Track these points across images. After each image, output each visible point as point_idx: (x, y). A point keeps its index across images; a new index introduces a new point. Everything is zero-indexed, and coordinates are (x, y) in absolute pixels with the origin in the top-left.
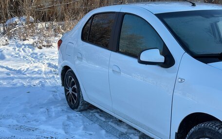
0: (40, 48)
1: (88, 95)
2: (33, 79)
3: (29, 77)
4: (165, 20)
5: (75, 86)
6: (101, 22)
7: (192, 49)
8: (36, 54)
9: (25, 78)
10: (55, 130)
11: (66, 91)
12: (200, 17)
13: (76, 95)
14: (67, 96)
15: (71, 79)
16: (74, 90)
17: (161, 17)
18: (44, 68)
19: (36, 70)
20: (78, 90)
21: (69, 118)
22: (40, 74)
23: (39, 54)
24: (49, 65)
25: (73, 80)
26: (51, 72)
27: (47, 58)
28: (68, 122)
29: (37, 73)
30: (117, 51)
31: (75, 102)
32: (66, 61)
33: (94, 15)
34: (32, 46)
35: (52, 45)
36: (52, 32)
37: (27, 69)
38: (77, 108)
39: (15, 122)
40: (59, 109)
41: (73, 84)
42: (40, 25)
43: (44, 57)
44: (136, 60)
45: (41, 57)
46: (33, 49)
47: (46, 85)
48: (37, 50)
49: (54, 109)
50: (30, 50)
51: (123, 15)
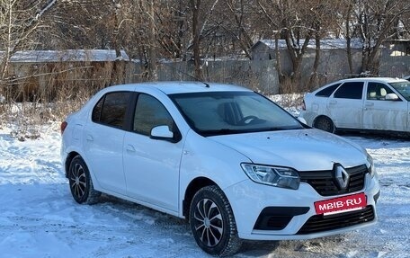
0: (22, 140)
1: (100, 183)
2: (20, 177)
3: (14, 176)
4: (177, 100)
5: (84, 175)
6: (114, 102)
7: (197, 126)
8: (17, 148)
9: (9, 177)
10: (62, 219)
11: (71, 182)
12: (210, 98)
13: (85, 184)
14: (73, 189)
15: (78, 166)
16: (82, 179)
17: (173, 97)
18: (33, 165)
19: (22, 167)
20: (88, 179)
21: (76, 210)
22: (29, 172)
23: (20, 148)
24: (39, 162)
25: (81, 167)
26: (43, 169)
27: (34, 153)
28: (76, 213)
29: (25, 171)
30: (132, 130)
31: (83, 193)
32: (72, 147)
33: (106, 94)
34: (9, 137)
35: (39, 136)
36: (36, 118)
37: (9, 167)
38: (85, 201)
39: (14, 215)
40: (64, 202)
41: (81, 172)
42: (15, 108)
43: (29, 152)
44: (148, 138)
45: (25, 152)
46: (12, 142)
47: (40, 183)
48: (17, 143)
49: (56, 204)
50: (7, 142)
51: (137, 95)
